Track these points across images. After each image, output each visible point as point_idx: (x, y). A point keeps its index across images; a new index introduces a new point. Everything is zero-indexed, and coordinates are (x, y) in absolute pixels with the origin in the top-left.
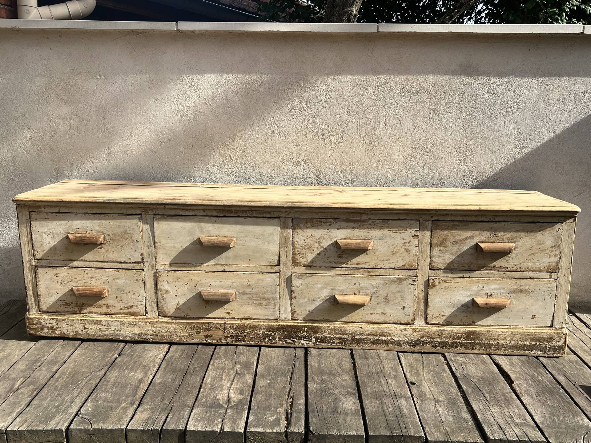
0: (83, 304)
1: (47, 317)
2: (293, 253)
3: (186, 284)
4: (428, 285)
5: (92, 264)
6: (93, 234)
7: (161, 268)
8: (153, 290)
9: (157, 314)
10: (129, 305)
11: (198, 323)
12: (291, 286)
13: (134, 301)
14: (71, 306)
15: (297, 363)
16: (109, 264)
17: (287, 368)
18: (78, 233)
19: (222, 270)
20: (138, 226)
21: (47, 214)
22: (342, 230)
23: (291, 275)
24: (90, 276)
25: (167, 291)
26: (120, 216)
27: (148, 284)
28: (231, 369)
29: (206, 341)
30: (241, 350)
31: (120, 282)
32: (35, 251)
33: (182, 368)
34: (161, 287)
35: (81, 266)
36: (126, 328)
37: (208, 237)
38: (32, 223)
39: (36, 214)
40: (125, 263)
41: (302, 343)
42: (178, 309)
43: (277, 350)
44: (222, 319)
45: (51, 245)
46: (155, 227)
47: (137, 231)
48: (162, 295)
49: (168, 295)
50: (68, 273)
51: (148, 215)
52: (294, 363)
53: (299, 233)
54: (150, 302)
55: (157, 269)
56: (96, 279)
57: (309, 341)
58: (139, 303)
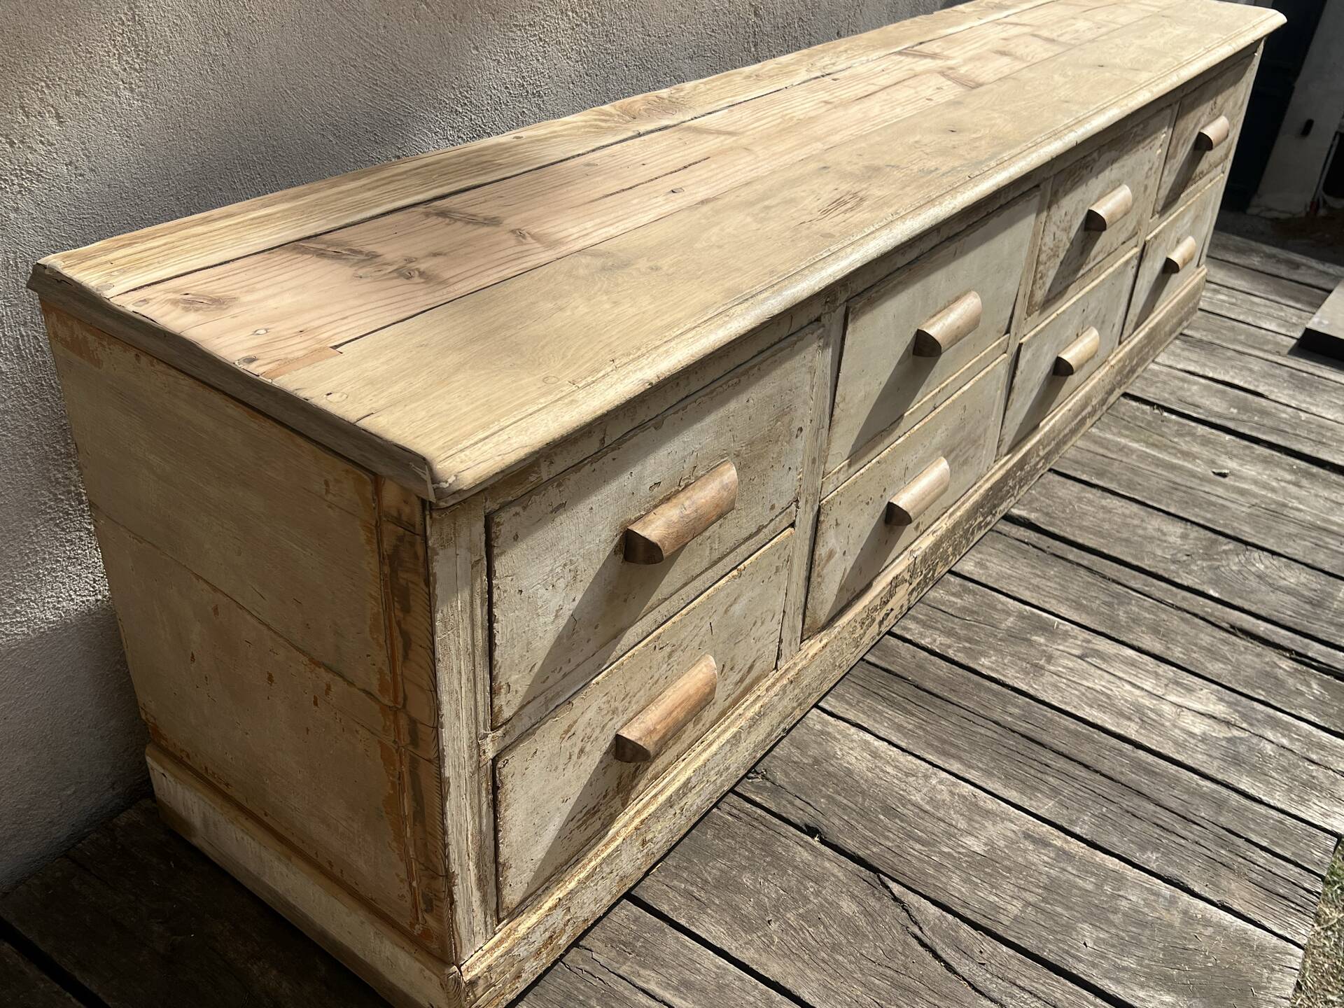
1: (534, 919)
2: (1034, 283)
3: (868, 504)
4: (1141, 257)
5: (675, 602)
6: (697, 479)
7: (831, 487)
8: (804, 574)
9: (799, 640)
10: (748, 666)
11: (875, 597)
12: (1013, 377)
13: (759, 645)
14: (603, 808)
15: (1071, 557)
16: (720, 565)
17: (1090, 580)
18: (656, 507)
19: (932, 408)
20: (812, 371)
21: (559, 485)
22: (1101, 176)
23: (1021, 345)
24: (668, 649)
25: (831, 555)
26: (776, 358)
27: (796, 561)
28: (1050, 659)
29: (878, 634)
30: (943, 604)
31: (737, 609)
32: (499, 694)
33: (989, 733)
34: (822, 551)
35: (645, 634)
36: (743, 745)
37: (935, 319)
38: (500, 566)
39: (518, 509)
40: (759, 530)
41: (1003, 508)
42: (841, 589)
43: (979, 556)
44: (906, 553)
45: (562, 622)
46: (846, 347)
47: (807, 389)
48: (819, 576)
49: (833, 561)
50: (607, 693)
51: (834, 312)
52: (1070, 561)
53: (1053, 215)
54: (792, 616)
55: (822, 497)
56: (683, 647)
57: (1012, 495)
58: (768, 641)
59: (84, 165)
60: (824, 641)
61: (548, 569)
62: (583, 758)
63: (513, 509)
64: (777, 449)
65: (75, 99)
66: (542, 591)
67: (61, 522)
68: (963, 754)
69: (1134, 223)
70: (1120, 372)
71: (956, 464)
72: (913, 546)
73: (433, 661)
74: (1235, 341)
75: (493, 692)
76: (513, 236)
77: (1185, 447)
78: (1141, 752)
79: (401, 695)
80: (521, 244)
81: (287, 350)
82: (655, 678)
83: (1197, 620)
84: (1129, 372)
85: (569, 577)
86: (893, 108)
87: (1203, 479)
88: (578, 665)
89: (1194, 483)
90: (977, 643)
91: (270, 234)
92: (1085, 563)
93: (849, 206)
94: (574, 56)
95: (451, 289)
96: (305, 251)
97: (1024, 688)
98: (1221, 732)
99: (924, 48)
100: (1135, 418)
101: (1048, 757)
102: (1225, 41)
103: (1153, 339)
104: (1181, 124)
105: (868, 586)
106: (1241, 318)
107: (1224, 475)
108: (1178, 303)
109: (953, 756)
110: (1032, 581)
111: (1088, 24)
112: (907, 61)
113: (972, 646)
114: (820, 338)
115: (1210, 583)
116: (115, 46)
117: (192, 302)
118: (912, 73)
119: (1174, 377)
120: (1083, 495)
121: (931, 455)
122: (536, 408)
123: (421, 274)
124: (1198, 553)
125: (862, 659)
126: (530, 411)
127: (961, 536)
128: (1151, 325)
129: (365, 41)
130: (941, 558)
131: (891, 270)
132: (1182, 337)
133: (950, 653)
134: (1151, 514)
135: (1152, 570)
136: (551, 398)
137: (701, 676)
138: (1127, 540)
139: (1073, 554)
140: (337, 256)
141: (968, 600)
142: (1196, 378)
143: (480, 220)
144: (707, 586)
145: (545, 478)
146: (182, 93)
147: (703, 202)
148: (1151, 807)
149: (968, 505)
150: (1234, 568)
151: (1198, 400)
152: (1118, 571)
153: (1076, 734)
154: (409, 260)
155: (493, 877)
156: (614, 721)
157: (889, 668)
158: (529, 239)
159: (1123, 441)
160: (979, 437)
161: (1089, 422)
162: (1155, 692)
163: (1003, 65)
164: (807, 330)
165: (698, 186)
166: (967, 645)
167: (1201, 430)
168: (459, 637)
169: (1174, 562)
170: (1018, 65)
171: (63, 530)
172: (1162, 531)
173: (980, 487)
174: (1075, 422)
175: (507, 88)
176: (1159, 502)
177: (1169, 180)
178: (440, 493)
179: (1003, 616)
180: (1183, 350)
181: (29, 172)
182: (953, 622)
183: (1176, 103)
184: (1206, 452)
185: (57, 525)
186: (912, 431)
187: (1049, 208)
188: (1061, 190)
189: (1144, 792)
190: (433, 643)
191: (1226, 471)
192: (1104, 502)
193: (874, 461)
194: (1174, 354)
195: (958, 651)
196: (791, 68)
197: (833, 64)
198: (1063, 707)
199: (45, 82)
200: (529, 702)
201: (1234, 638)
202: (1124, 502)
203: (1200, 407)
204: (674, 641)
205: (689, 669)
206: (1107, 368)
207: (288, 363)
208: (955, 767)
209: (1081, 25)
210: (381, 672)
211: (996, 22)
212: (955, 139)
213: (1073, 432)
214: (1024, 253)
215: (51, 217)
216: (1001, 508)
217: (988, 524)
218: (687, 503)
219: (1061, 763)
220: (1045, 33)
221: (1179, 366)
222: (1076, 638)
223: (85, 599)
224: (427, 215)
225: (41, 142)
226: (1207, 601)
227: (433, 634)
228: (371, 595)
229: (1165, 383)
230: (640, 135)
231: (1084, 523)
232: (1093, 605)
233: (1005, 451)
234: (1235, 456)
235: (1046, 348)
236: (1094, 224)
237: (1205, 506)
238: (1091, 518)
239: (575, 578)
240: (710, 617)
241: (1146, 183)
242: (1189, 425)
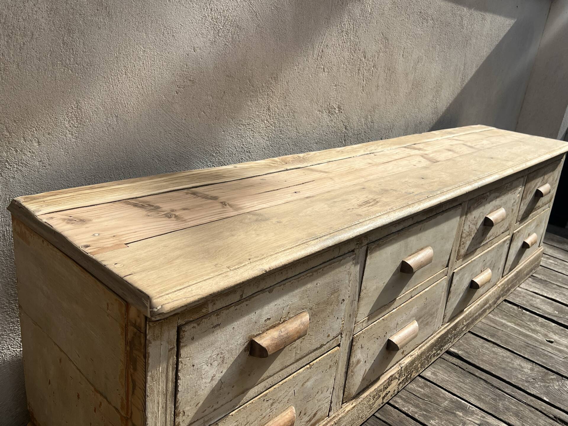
2: (460, 246)
3: (378, 339)
4: (512, 240)
5: (276, 378)
6: (290, 318)
7: (359, 329)
8: (344, 370)
9: (341, 403)
10: (313, 414)
11: (381, 385)
12: (450, 287)
13: (320, 403)
15: (477, 374)
16: (301, 361)
17: (485, 386)
18: (267, 330)
19: (410, 297)
20: (349, 274)
21: (217, 315)
22: (491, 203)
23: (454, 273)
24: (271, 401)
25: (358, 362)
26: (332, 266)
27: (340, 364)
28: (464, 424)
29: (382, 404)
30: (415, 391)
31: (309, 384)
32: (179, 416)
34: (354, 360)
35: (259, 393)
37: (411, 257)
38: (184, 352)
39: (195, 325)
40: (322, 346)
41: (446, 347)
42: (363, 379)
43: (434, 369)
44: (397, 364)
45: (215, 383)
46: (367, 265)
47: (347, 281)
48: (352, 372)
49: (359, 365)
50: (237, 421)
51: (361, 248)
52: (476, 376)
53: (468, 218)
54: (337, 391)
55: (354, 333)
56: (279, 401)
57: (451, 342)
58: (324, 402)
59: (46, 162)
60: (354, 405)
61: (209, 355)
63: (193, 325)
64: (331, 308)
65: (47, 136)
66: (205, 367)
67: (10, 313)
69: (507, 225)
70: (502, 290)
71: (423, 324)
72: (401, 362)
73: (145, 396)
74: (557, 281)
75: (176, 415)
76: (220, 204)
77: (533, 327)
79: (130, 412)
80: (223, 207)
81: (104, 244)
82: (264, 415)
83: (538, 412)
84: (507, 291)
85: (220, 361)
86: (398, 168)
87: (541, 343)
88: (222, 405)
89: (537, 344)
90: (429, 412)
91: (116, 196)
92: (483, 378)
93: (371, 204)
94: (266, 138)
95: (187, 223)
96: (129, 204)
99: (415, 146)
100: (510, 311)
102: (547, 153)
103: (518, 276)
104: (528, 185)
105: (378, 379)
106: (560, 271)
107: (552, 342)
108: (530, 262)
110: (458, 384)
111: (488, 142)
112: (407, 150)
113: (427, 414)
114: (354, 259)
115: (544, 394)
116: (68, 117)
117: (72, 220)
118: (409, 155)
119: (529, 295)
120: (484, 345)
121: (410, 319)
122: (208, 277)
123: (176, 216)
124: (539, 378)
125: (373, 415)
126: (205, 279)
127: (425, 359)
128: (517, 270)
129: (176, 124)
130: (415, 369)
131: (389, 233)
132: (532, 277)
133: (416, 416)
134: (516, 357)
135: (516, 384)
136: (217, 273)
137: (287, 416)
138: (504, 369)
139: (478, 373)
140: (142, 207)
141: (427, 391)
142: (538, 296)
143: (209, 197)
144: (293, 371)
145: (210, 311)
146: (94, 138)
147: (307, 198)
149: (428, 344)
150: (556, 388)
151: (539, 306)
152: (500, 383)
154: (173, 211)
157: (386, 421)
158: (228, 206)
159: (504, 321)
160: (434, 313)
161: (488, 311)
163: (450, 154)
164: (347, 255)
165: (306, 191)
166: (425, 413)
167: (541, 320)
168: (159, 385)
169: (527, 382)
170: (455, 155)
171: (10, 317)
172: (521, 366)
173: (435, 336)
174: (481, 310)
175: (236, 148)
176: (520, 352)
177: (524, 208)
178: (153, 313)
179: (443, 400)
180: (533, 282)
181: (22, 163)
182: (419, 401)
183: (525, 176)
184: (543, 330)
185: (8, 314)
186: (400, 307)
187: (466, 214)
188: (472, 207)
190: (145, 387)
191: (553, 340)
192: (494, 349)
193: (381, 319)
194: (528, 284)
195: (420, 415)
196: (357, 150)
197: (376, 149)
199: (35, 128)
200: (195, 422)
201: (556, 423)
202: (503, 350)
203: (540, 309)
204: (274, 397)
205: (281, 412)
206: (496, 287)
207: (103, 249)
209: (485, 142)
210: (122, 398)
211: (448, 139)
212: (423, 182)
213: (480, 315)
214: (454, 232)
215: (28, 182)
216: (445, 347)
217: (438, 354)
218: (283, 330)
220: (469, 144)
221: (531, 290)
222: (478, 415)
223: (15, 349)
224: (187, 193)
225: (29, 151)
226: (543, 403)
227: (146, 382)
228: (121, 360)
229: (524, 297)
230: (287, 170)
231: (484, 358)
232: (487, 399)
233: (447, 321)
234: (556, 333)
235: (466, 275)
236: (488, 224)
237: (542, 356)
238: (487, 356)
239: (223, 361)
240: (294, 387)
241: (512, 208)
242: (535, 317)
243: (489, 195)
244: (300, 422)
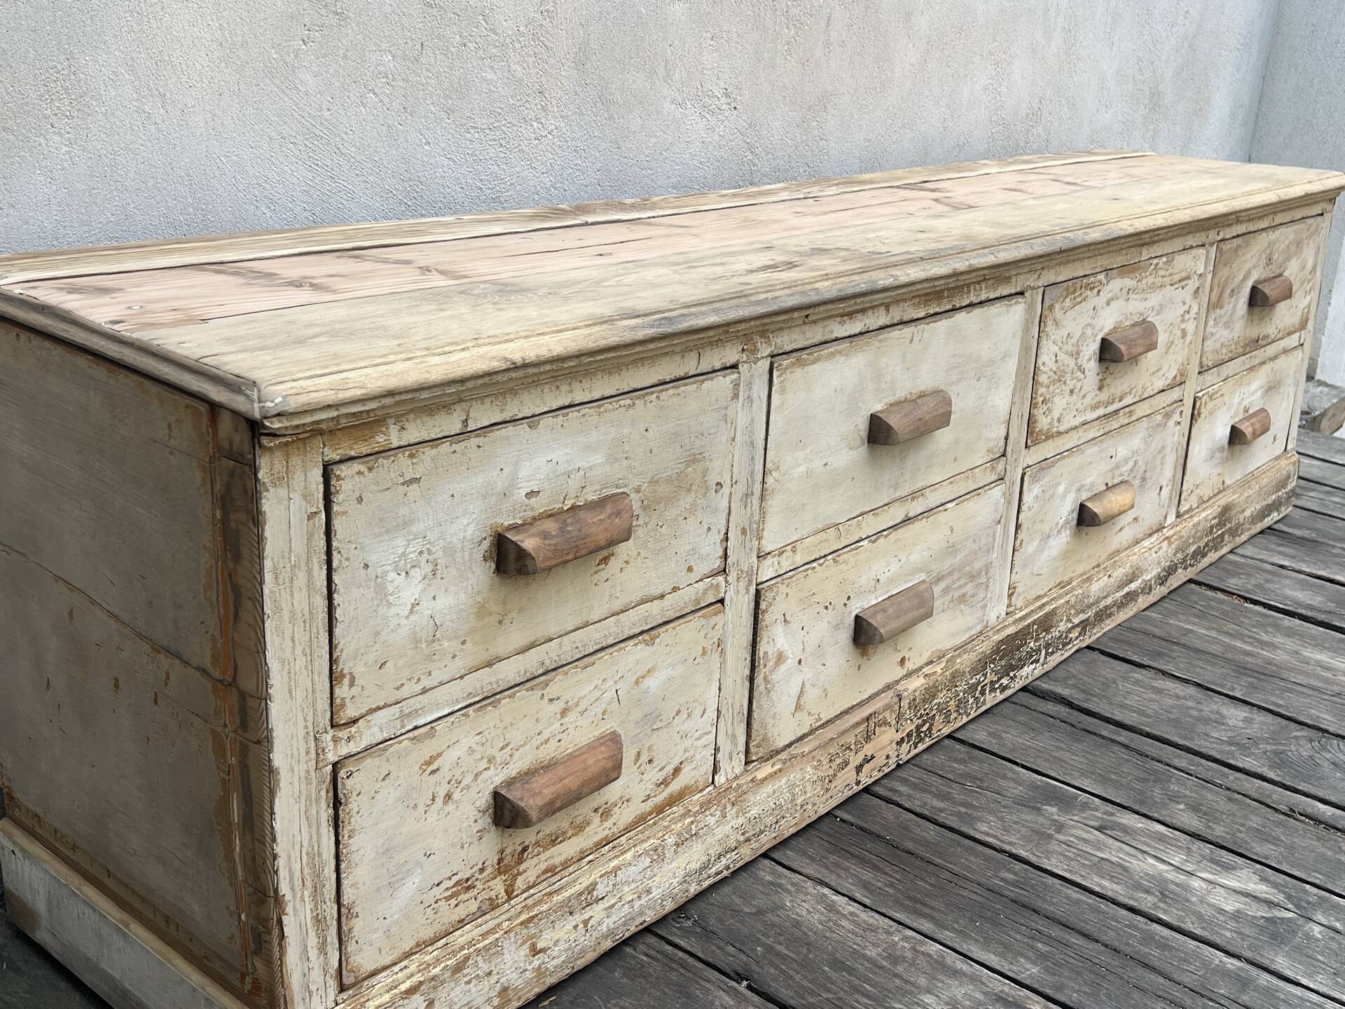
0: (525, 849)
2: (1034, 405)
3: (826, 608)
4: (1193, 416)
6: (586, 503)
8: (743, 671)
9: (741, 760)
10: (672, 767)
11: (846, 731)
12: (1019, 511)
13: (686, 743)
14: (479, 885)
15: (1105, 733)
16: (625, 620)
18: (534, 520)
19: (903, 516)
20: (729, 421)
21: (412, 456)
23: (1025, 475)
24: (561, 704)
25: (780, 658)
26: (679, 391)
27: (728, 652)
28: (1060, 828)
29: (857, 785)
30: (943, 768)
31: (653, 684)
32: (341, 683)
33: (973, 896)
34: (767, 649)
35: (529, 676)
36: (668, 867)
37: (893, 407)
38: (341, 528)
39: (363, 468)
40: (674, 593)
41: (1025, 675)
42: (800, 708)
43: (993, 725)
44: (888, 691)
45: (420, 621)
46: (773, 406)
47: (725, 440)
48: (766, 680)
49: (783, 668)
50: (480, 733)
51: (755, 363)
52: (1103, 737)
53: (1050, 334)
54: (730, 723)
55: (759, 580)
56: (579, 709)
57: (1037, 661)
58: (699, 743)
60: (778, 768)
61: (400, 551)
62: (451, 807)
63: (356, 466)
64: (690, 499)
66: (392, 575)
68: (936, 914)
69: (1173, 373)
71: (949, 597)
72: (897, 684)
73: (262, 616)
75: (333, 678)
76: (419, 270)
77: (1265, 637)
78: (1155, 925)
79: (231, 663)
81: (155, 319)
82: (545, 736)
85: (428, 568)
88: (441, 684)
90: (974, 808)
92: (1121, 739)
93: (779, 269)
95: (339, 295)
96: (204, 270)
97: (1023, 854)
98: (1262, 912)
99: (925, 185)
100: (1209, 607)
101: (1040, 924)
104: (1224, 271)
109: (925, 916)
110: (1054, 753)
112: (902, 191)
113: (969, 812)
114: (737, 385)
115: (1270, 766)
118: (903, 199)
120: (1131, 674)
121: (910, 575)
122: (382, 361)
123: (312, 285)
124: (1263, 737)
125: (832, 813)
126: (375, 362)
130: (939, 711)
131: (827, 338)
133: (940, 817)
134: (1211, 697)
135: (1201, 750)
138: (1176, 721)
139: (1107, 730)
140: (237, 275)
141: (972, 767)
143: (392, 261)
144: (608, 642)
145: (395, 444)
147: (629, 262)
148: (1161, 980)
150: (1305, 754)
151: (1288, 593)
152: (1160, 749)
153: (1078, 902)
154: (305, 278)
155: (335, 923)
156: (491, 772)
157: (866, 826)
158: (435, 273)
159: (1190, 627)
160: (979, 574)
162: (1183, 867)
163: (1007, 197)
164: (720, 374)
166: (963, 810)
167: (1287, 621)
168: (292, 596)
169: (1230, 744)
170: (1024, 197)
172: (1221, 715)
173: (989, 637)
174: (1121, 593)
176: (1222, 686)
178: (266, 413)
179: (1012, 785)
182: (951, 787)
183: (1212, 244)
184: (1289, 643)
188: (1058, 307)
189: (1151, 963)
190: (261, 594)
192: (1155, 683)
193: (828, 558)
194: (1262, 547)
195: (950, 814)
197: (820, 192)
198: (1067, 875)
200: (379, 709)
201: (1294, 821)
202: (1178, 684)
204: (568, 697)
206: (1163, 541)
208: (926, 926)
210: (213, 639)
211: (1018, 171)
212: (920, 236)
214: (1012, 365)
216: (1022, 674)
217: (1004, 689)
218: (569, 520)
219: (1055, 932)
220: (1069, 179)
221: (1272, 560)
222: (1095, 810)
224: (339, 257)
226: (1264, 783)
227: (261, 583)
228: (205, 547)
229: (1250, 575)
231: (1128, 702)
232: (1124, 780)
233: (1021, 605)
235: (1061, 488)
237: (1279, 692)
238: (1137, 698)
239: (434, 572)
240: (615, 682)
241: (1183, 326)
242: (1274, 617)
243: (1104, 281)
244: (639, 779)
